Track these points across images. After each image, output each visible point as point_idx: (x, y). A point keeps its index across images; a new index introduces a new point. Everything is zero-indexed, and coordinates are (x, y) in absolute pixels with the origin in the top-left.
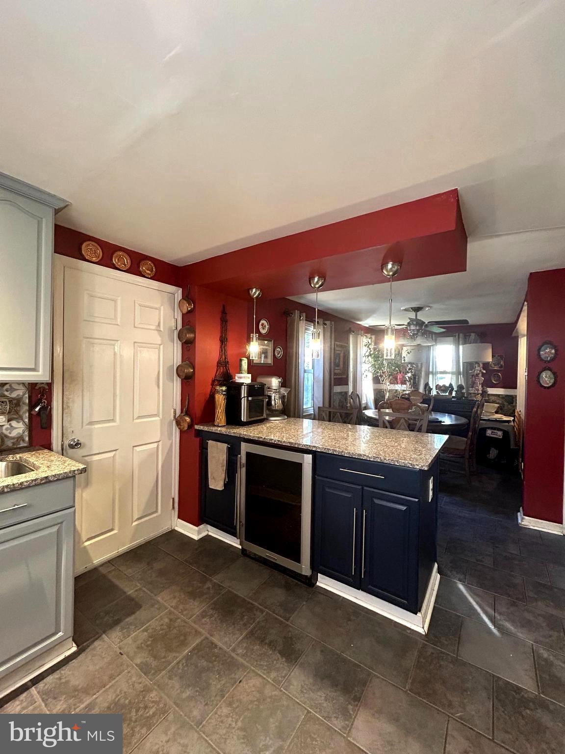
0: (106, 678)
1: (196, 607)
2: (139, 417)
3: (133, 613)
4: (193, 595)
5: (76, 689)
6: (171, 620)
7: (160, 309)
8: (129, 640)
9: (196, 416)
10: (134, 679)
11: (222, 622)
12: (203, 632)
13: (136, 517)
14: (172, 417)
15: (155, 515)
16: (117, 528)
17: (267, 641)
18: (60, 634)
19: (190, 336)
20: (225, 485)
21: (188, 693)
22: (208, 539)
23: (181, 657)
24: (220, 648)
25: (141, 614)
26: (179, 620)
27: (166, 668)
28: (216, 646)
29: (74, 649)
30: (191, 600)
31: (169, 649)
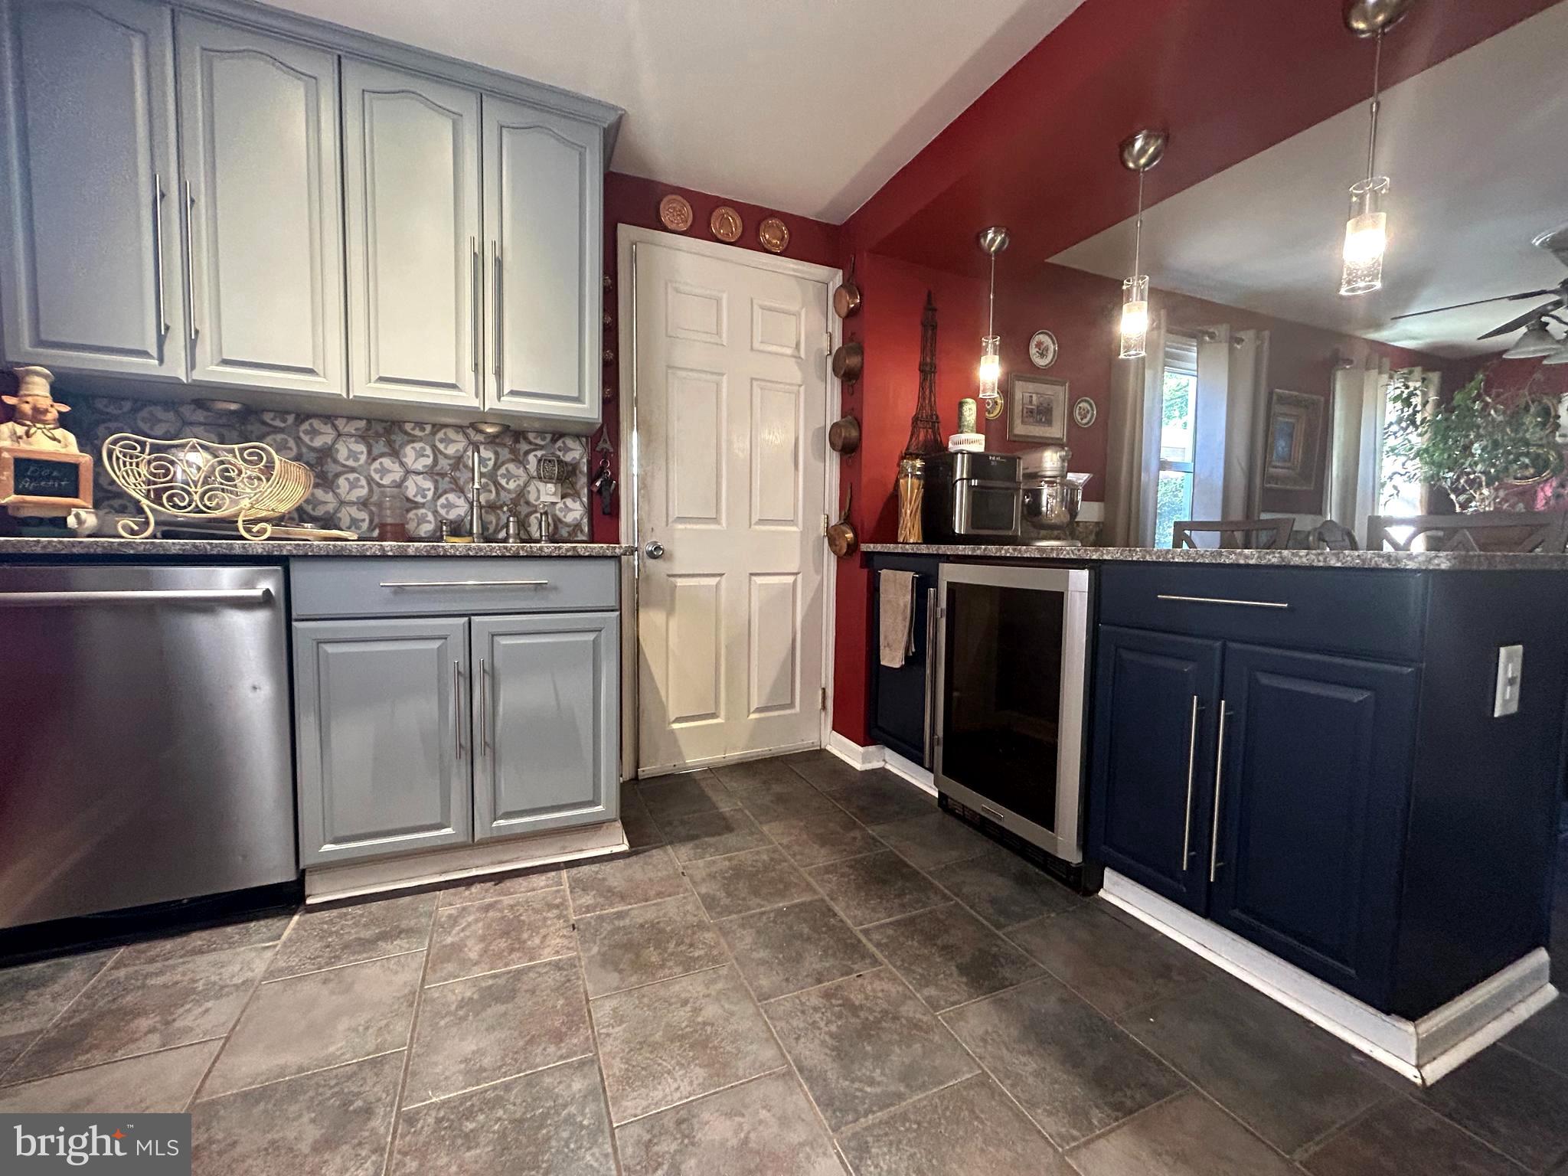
0: (652, 893)
1: (822, 857)
2: (761, 521)
3: (720, 834)
4: (823, 841)
5: (610, 890)
6: (772, 859)
7: (800, 315)
8: (701, 863)
9: (863, 525)
10: (689, 908)
11: (859, 888)
12: (820, 890)
13: (754, 705)
14: (822, 531)
15: (788, 712)
16: (723, 713)
17: (939, 942)
18: (600, 808)
19: (853, 361)
20: (907, 658)
21: (762, 954)
22: (882, 774)
23: (768, 908)
24: (841, 921)
25: (730, 839)
26: (785, 864)
27: (740, 912)
28: (835, 915)
29: (625, 847)
30: (816, 846)
31: (756, 893)
